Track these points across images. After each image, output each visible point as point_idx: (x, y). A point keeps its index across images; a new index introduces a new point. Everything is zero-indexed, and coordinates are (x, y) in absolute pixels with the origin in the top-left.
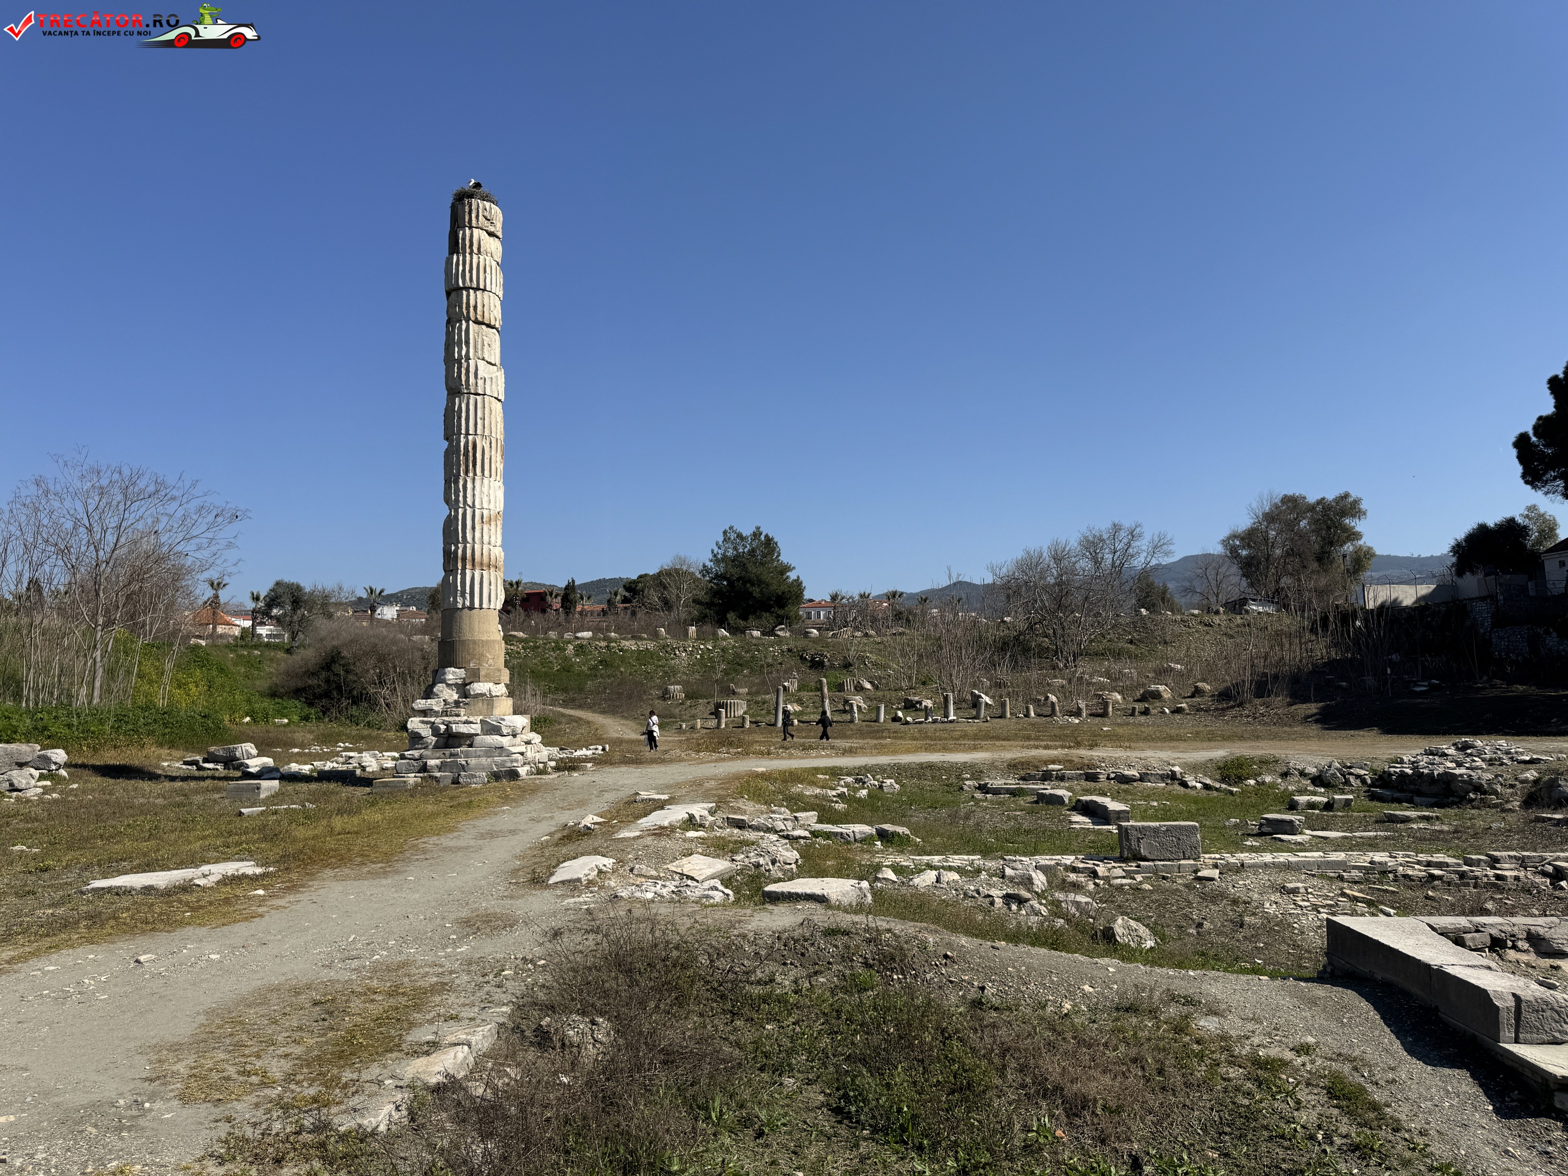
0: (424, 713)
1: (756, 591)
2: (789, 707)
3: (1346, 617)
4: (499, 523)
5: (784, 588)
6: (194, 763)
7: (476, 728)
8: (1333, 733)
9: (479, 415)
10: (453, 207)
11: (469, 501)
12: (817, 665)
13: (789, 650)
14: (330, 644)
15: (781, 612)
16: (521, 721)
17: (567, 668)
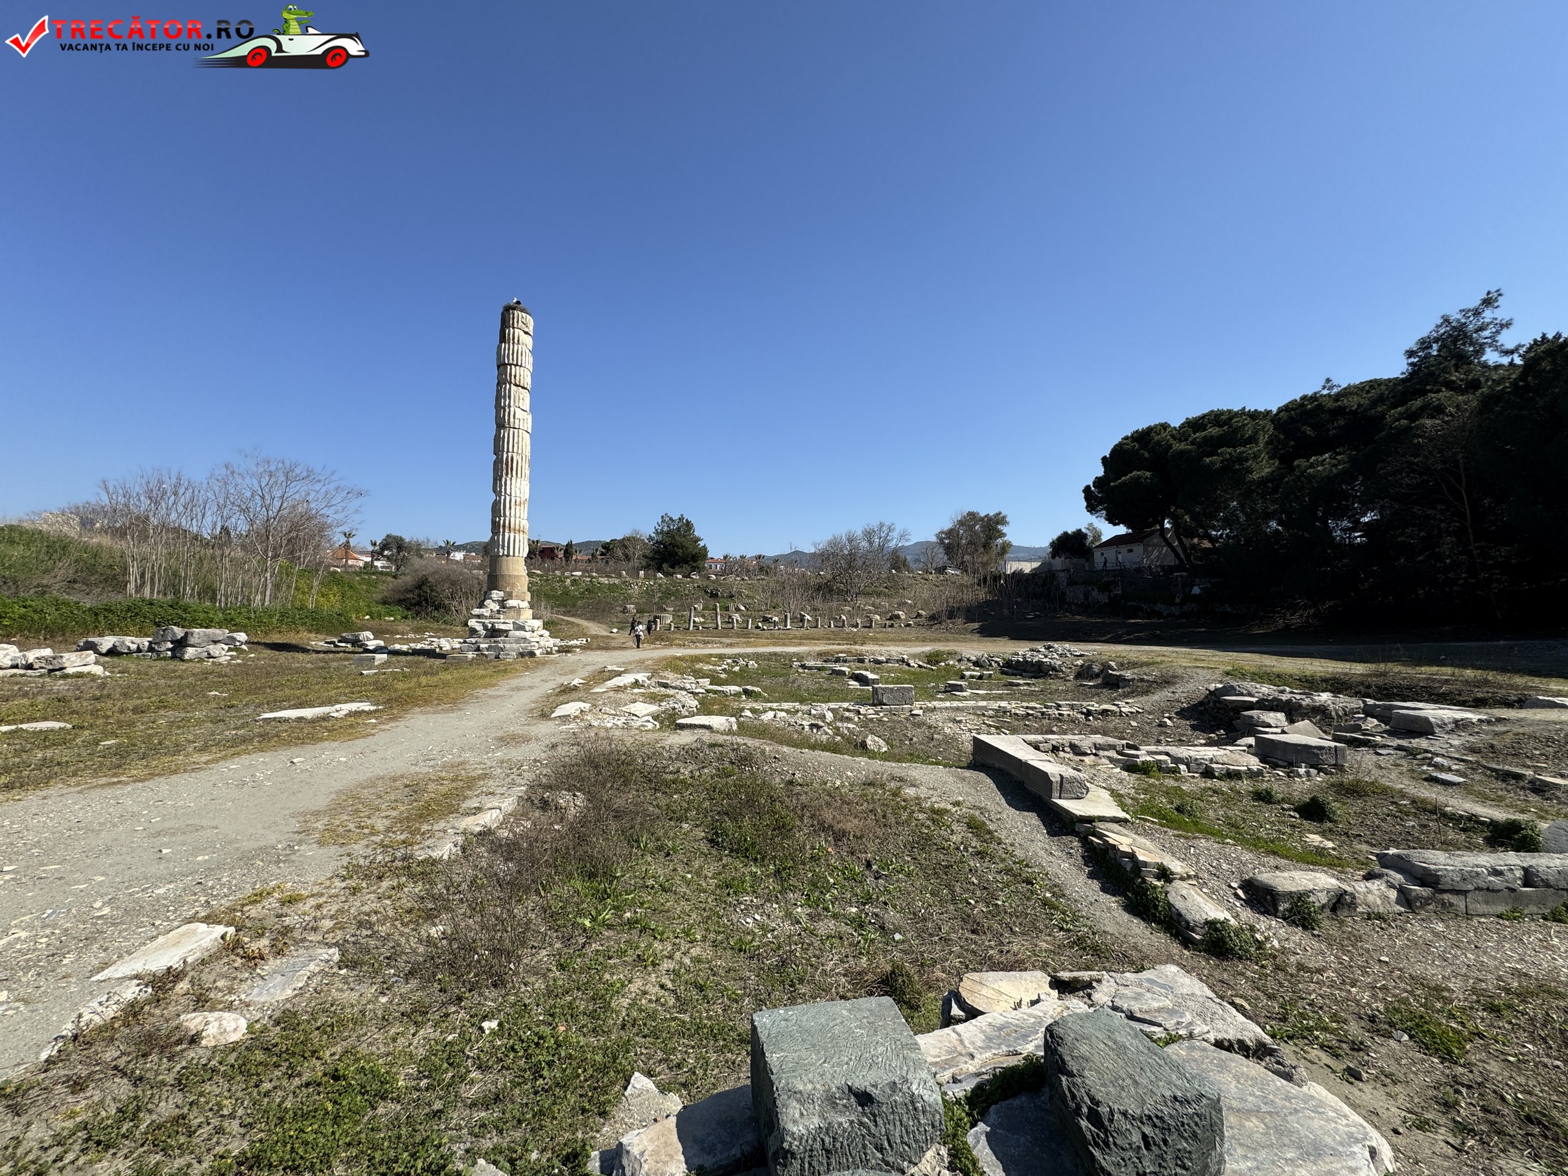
0: (479, 616)
1: (680, 552)
2: (696, 619)
3: (996, 578)
4: (526, 506)
5: (696, 551)
6: (333, 643)
7: (510, 627)
8: (986, 639)
9: (516, 440)
10: (503, 314)
11: (508, 492)
12: (714, 596)
13: (698, 587)
14: (420, 574)
15: (694, 565)
16: (538, 623)
17: (566, 593)
